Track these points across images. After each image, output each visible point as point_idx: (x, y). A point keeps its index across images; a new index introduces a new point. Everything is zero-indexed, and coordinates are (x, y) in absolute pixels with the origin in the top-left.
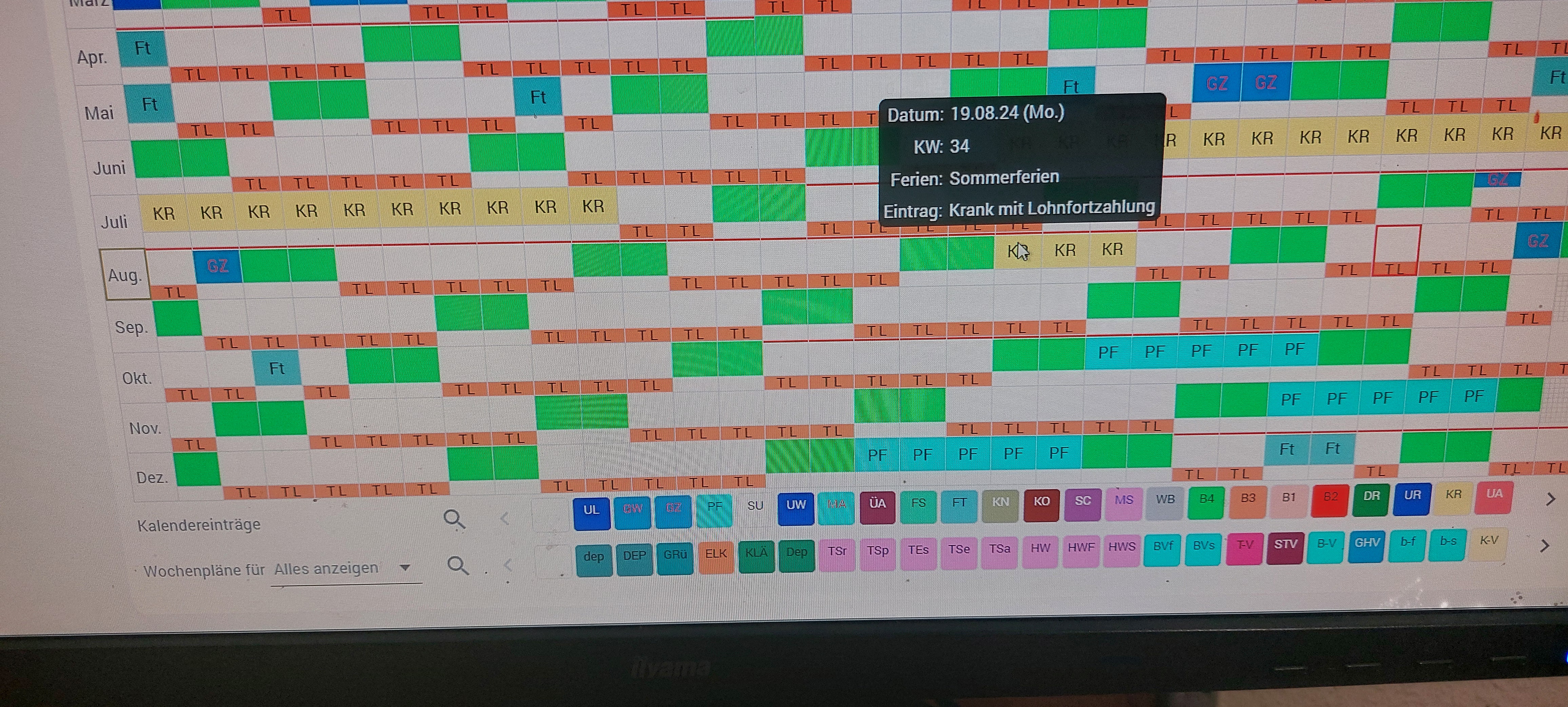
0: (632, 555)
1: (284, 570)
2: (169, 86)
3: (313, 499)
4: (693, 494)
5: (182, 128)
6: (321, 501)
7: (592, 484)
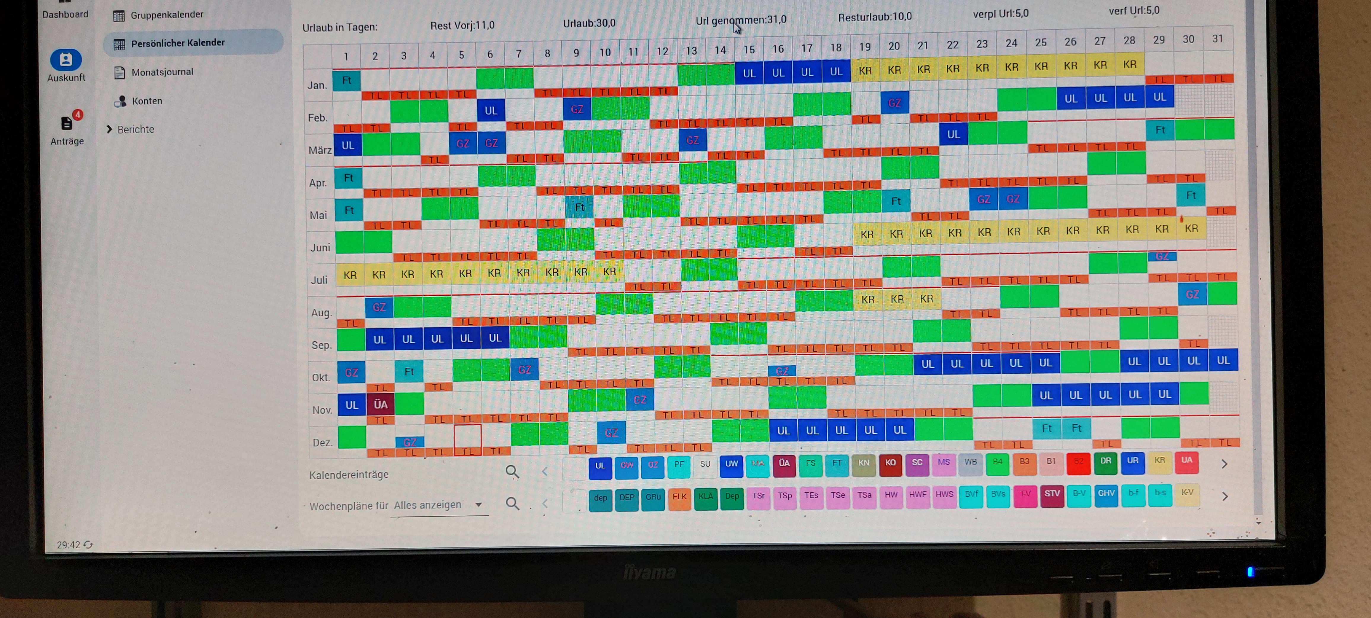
0: (625, 497)
1: (400, 507)
2: (362, 200)
4: (666, 455)
5: (367, 224)
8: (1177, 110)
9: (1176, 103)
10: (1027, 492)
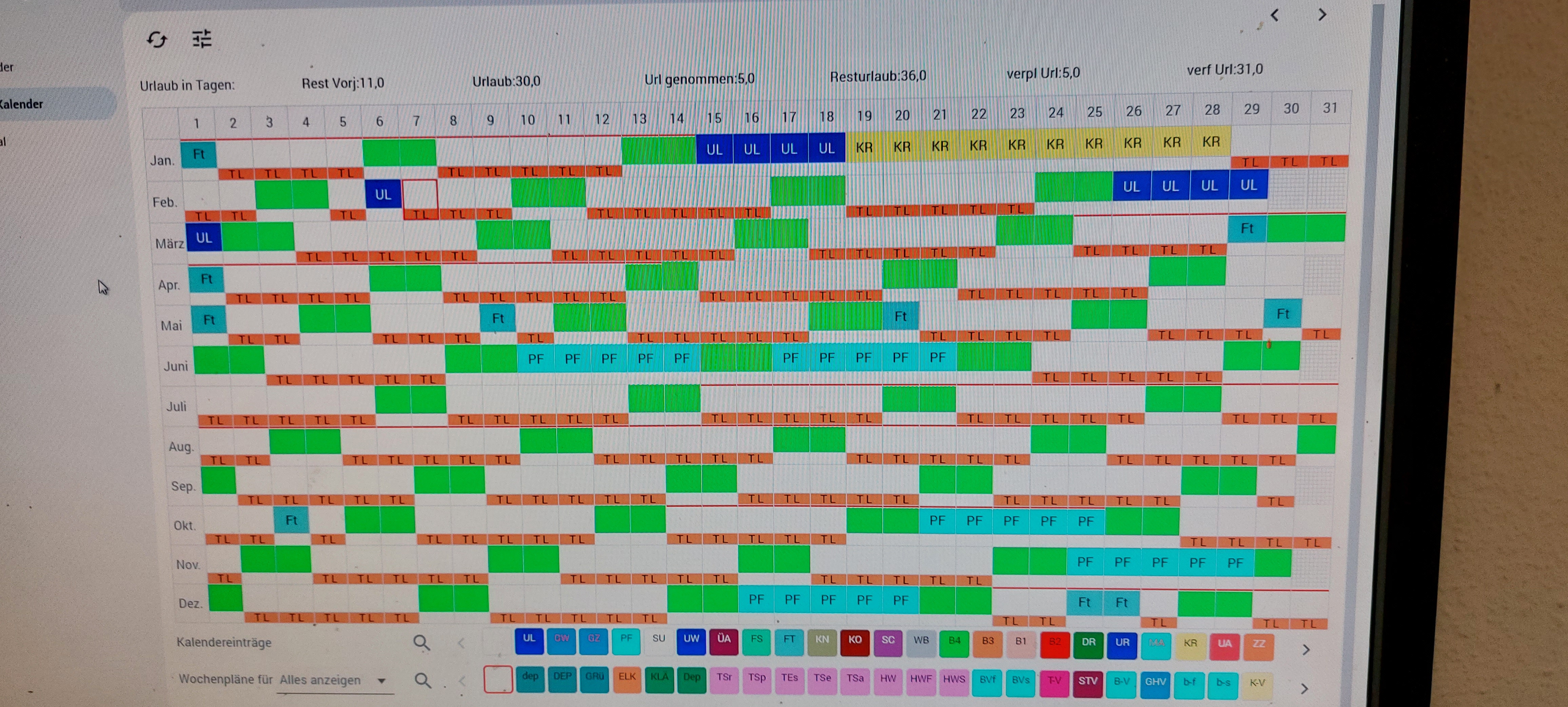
0: (561, 676)
1: (287, 680)
2: (224, 307)
3: (312, 624)
4: (610, 627)
5: (232, 338)
6: (319, 625)
7: (530, 617)
8: (1271, 202)
9: (1270, 194)
10: (1056, 679)
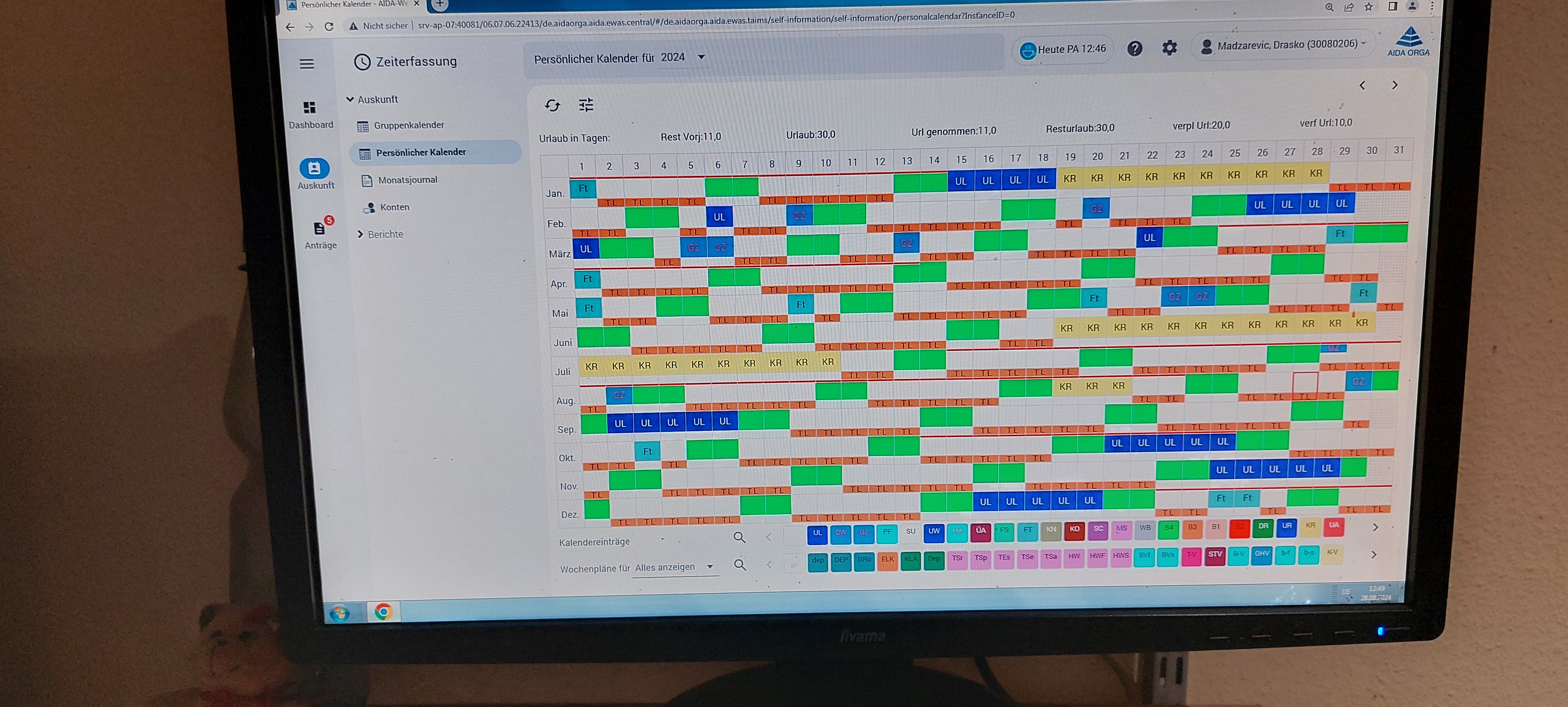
0: (840, 560)
1: (641, 568)
2: (600, 299)
3: (661, 526)
4: (876, 524)
5: (606, 321)
6: (666, 527)
7: (819, 518)
8: (1356, 215)
9: (1356, 209)
10: (1193, 553)
